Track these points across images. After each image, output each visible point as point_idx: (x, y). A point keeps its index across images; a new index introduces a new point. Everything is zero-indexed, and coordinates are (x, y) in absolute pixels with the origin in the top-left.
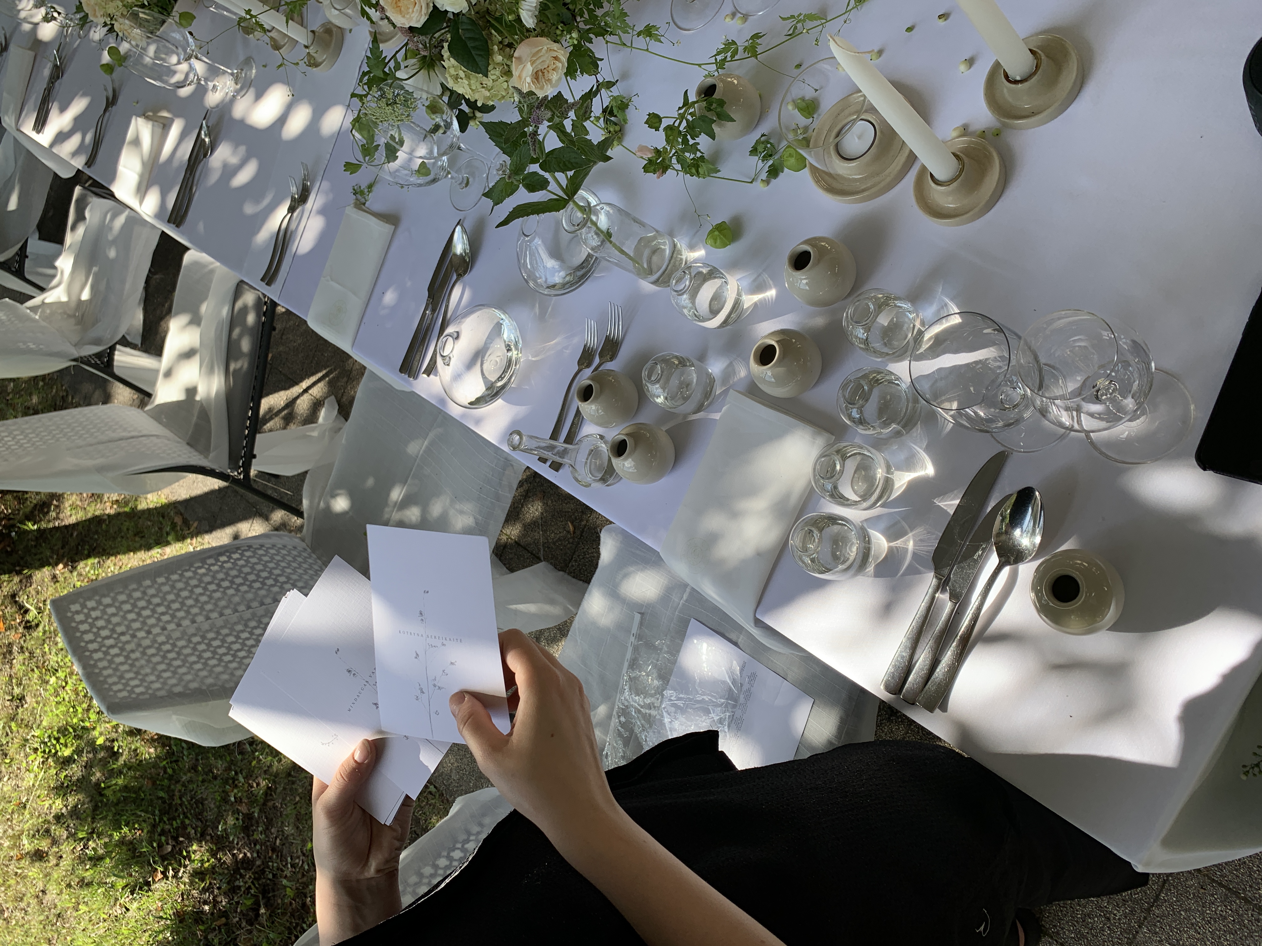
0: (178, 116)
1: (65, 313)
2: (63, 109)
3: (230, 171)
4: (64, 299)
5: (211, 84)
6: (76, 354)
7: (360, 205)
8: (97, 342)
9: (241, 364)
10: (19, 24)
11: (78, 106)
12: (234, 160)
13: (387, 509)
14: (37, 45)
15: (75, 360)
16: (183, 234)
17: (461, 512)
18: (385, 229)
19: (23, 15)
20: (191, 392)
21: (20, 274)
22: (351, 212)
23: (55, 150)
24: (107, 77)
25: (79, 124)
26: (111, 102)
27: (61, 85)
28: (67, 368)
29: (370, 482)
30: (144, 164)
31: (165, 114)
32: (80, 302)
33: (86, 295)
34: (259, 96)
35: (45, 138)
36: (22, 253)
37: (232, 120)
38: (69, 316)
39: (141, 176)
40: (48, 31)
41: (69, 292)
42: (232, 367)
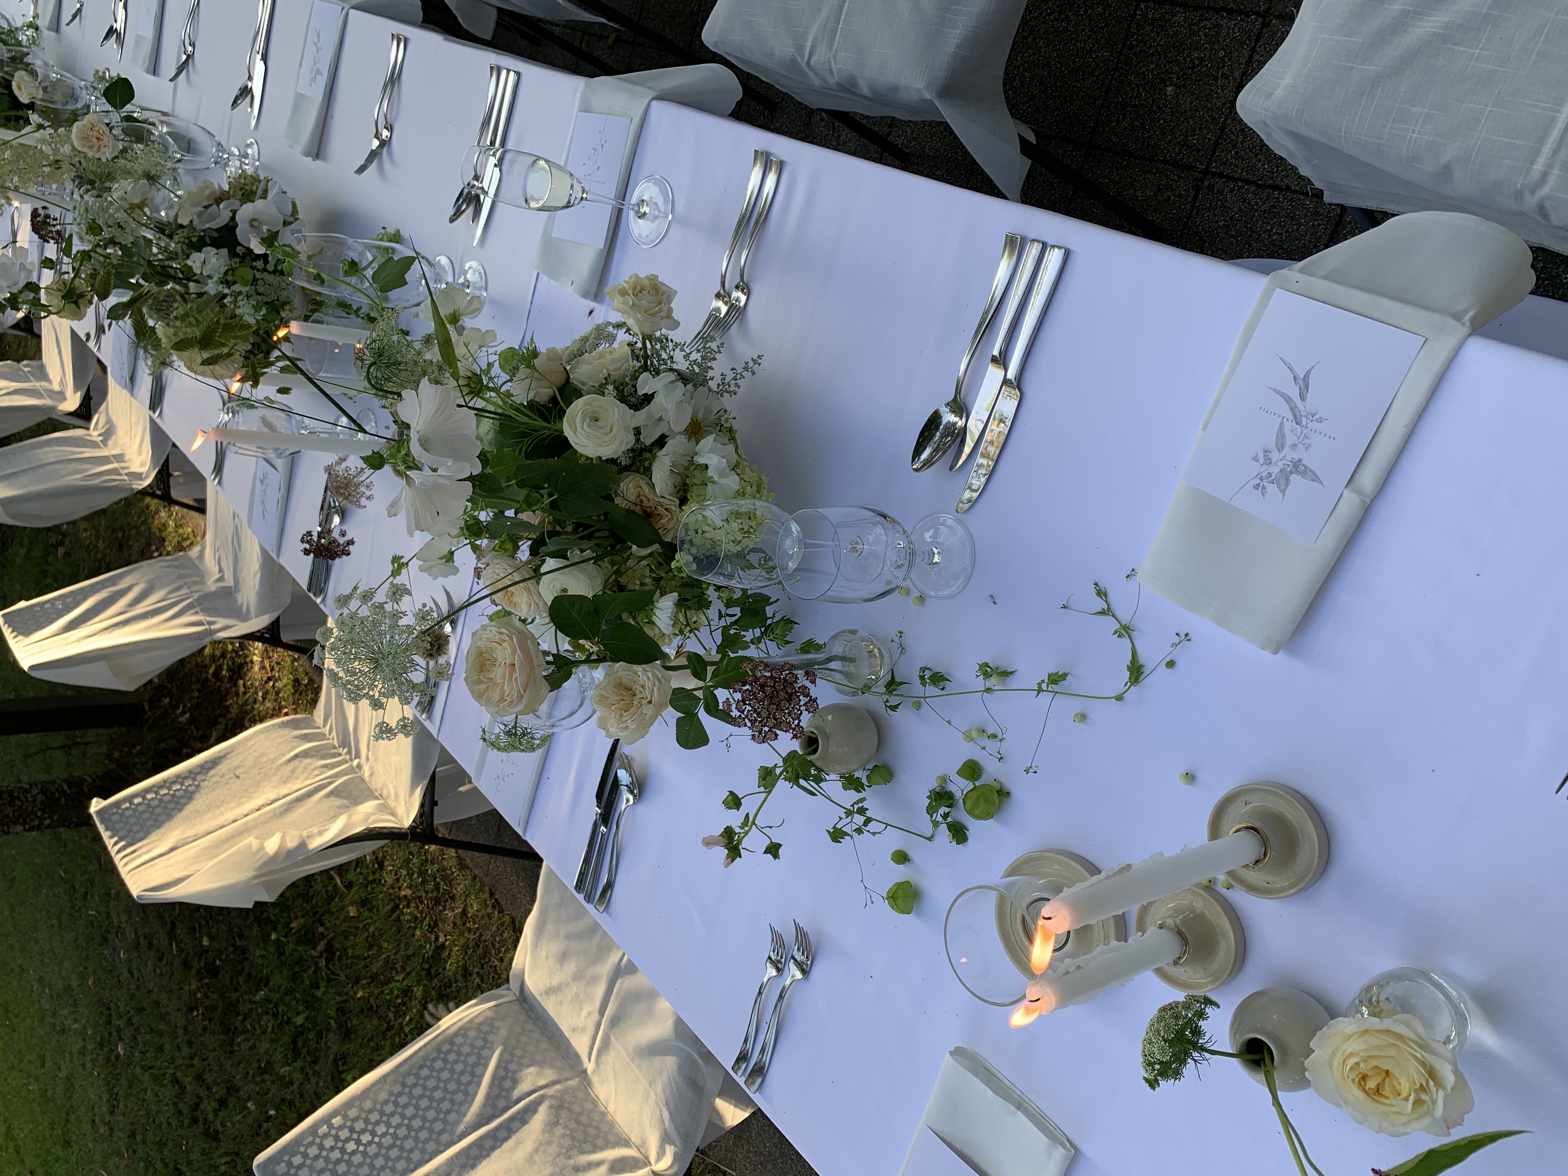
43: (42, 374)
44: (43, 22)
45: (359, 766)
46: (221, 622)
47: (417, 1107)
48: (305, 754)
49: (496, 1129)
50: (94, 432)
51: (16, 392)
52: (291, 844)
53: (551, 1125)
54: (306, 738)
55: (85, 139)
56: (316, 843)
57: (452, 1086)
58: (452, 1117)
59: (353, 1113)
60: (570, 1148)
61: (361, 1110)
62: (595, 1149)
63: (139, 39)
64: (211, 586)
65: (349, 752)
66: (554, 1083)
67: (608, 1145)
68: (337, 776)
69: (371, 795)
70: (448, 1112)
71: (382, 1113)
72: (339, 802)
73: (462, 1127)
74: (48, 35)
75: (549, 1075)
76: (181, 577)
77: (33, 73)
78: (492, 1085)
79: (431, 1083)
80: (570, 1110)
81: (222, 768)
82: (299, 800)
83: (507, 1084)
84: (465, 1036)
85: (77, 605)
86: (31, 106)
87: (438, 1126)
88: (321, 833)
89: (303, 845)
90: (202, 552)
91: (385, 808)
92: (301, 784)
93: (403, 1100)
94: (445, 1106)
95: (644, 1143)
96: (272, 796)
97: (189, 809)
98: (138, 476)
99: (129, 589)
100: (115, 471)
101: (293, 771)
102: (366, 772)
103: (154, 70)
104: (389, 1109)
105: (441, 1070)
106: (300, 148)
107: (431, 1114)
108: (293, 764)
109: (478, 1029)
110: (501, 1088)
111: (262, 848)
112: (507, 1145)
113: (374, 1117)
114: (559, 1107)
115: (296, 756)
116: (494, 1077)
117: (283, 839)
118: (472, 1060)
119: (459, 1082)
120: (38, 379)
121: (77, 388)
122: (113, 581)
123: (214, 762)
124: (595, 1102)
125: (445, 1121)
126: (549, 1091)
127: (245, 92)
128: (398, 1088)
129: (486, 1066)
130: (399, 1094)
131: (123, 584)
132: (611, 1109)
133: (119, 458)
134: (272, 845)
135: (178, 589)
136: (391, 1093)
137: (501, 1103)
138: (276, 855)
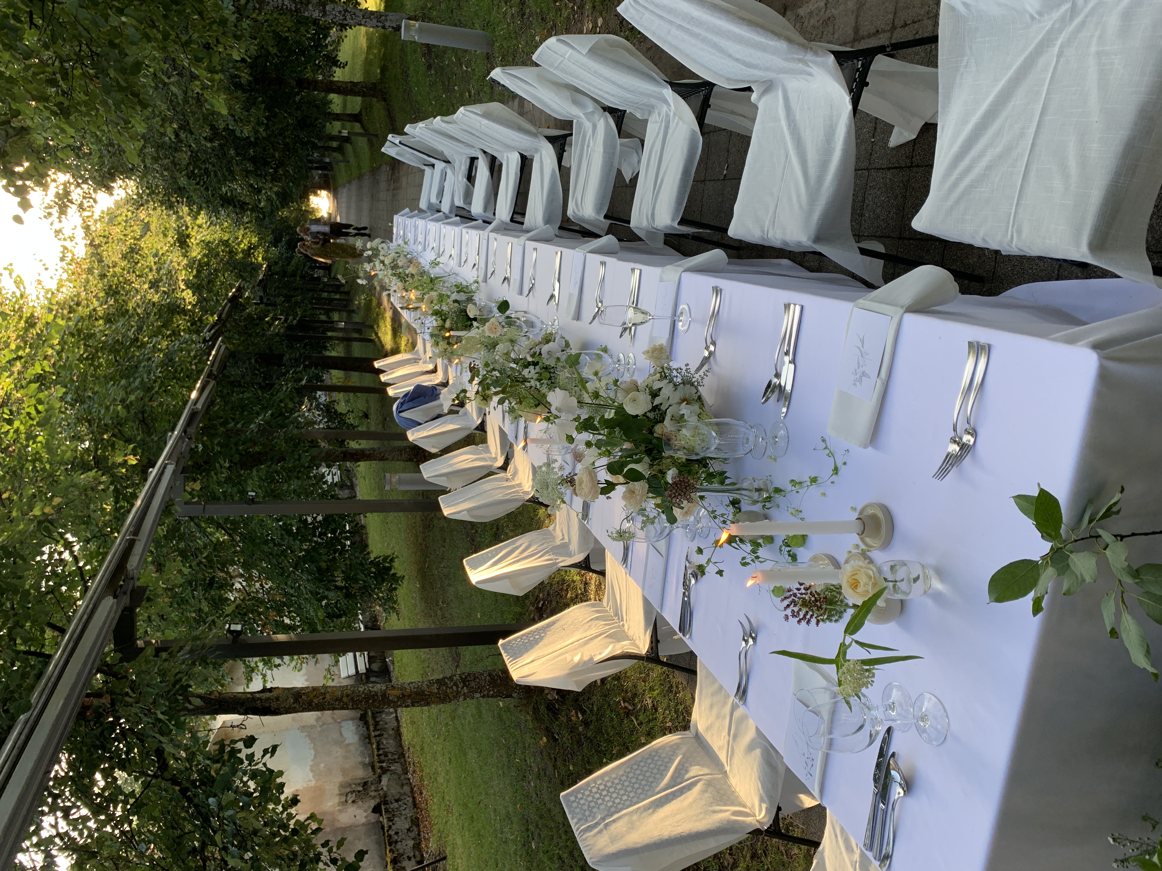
43: (488, 450)
44: (480, 279)
45: (623, 625)
46: (561, 559)
47: (637, 779)
48: (597, 619)
49: (675, 791)
50: (509, 474)
51: (476, 460)
52: (586, 658)
53: (703, 791)
54: (597, 611)
55: (490, 330)
56: (598, 658)
57: (655, 771)
58: (654, 785)
59: (606, 779)
60: (711, 803)
61: (611, 777)
62: (725, 805)
63: (515, 280)
64: (558, 542)
65: (618, 619)
66: (707, 774)
67: (733, 804)
68: (610, 629)
69: (627, 638)
70: (652, 782)
71: (620, 780)
72: (611, 640)
73: (658, 789)
74: (482, 284)
75: (706, 771)
76: (544, 539)
77: (475, 304)
78: (675, 772)
79: (645, 769)
80: (714, 787)
81: (557, 625)
82: (592, 639)
83: (683, 772)
84: (664, 749)
85: (497, 554)
86: (475, 319)
87: (647, 788)
88: (600, 654)
89: (591, 659)
90: (555, 527)
91: (634, 644)
92: (593, 631)
93: (631, 775)
94: (651, 779)
95: (753, 806)
96: (578, 637)
97: (541, 644)
98: (527, 493)
99: (521, 545)
100: (517, 492)
101: (590, 626)
102: (626, 627)
103: (521, 293)
104: (624, 778)
105: (650, 764)
106: (570, 317)
107: (644, 783)
108: (589, 624)
109: (671, 746)
110: (680, 774)
111: (572, 660)
112: (679, 799)
113: (616, 781)
114: (709, 784)
115: (592, 620)
116: (676, 768)
117: (582, 655)
118: (666, 760)
119: (658, 769)
120: (486, 452)
121: (502, 454)
122: (513, 543)
123: (553, 623)
124: (730, 786)
125: (650, 786)
126: (704, 777)
127: (552, 296)
128: (628, 770)
129: (673, 763)
130: (629, 772)
131: (518, 544)
132: (738, 790)
133: (519, 485)
134: (577, 659)
135: (542, 545)
136: (625, 772)
137: (679, 780)
138: (578, 663)
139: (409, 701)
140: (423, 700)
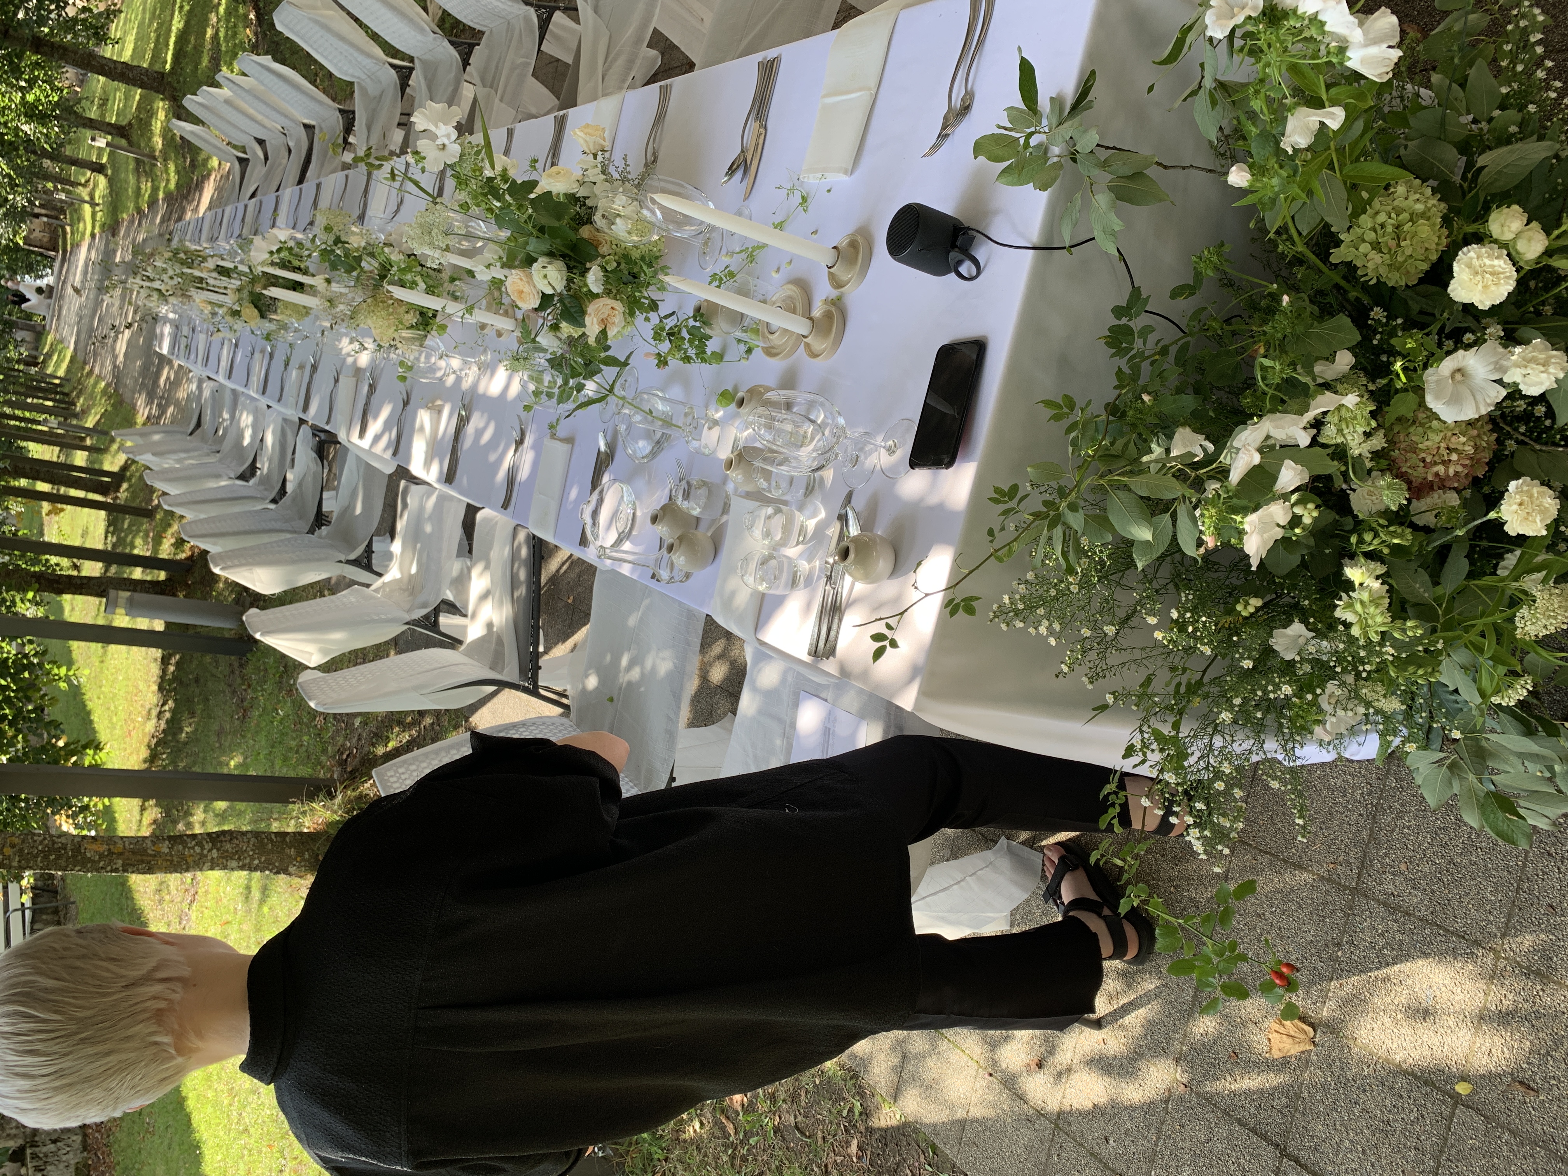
0: (446, 401)
1: (401, 589)
2: (376, 417)
3: (479, 433)
4: (398, 576)
5: (463, 373)
6: (408, 618)
7: (553, 436)
8: (424, 605)
9: (522, 591)
10: (345, 360)
11: (385, 413)
12: (481, 425)
13: (621, 675)
14: (358, 371)
15: (407, 623)
16: (454, 489)
17: (663, 659)
18: (566, 447)
19: (344, 352)
20: (490, 625)
21: (368, 568)
22: (548, 442)
23: (373, 450)
24: (401, 384)
25: (387, 426)
26: (406, 403)
27: (374, 399)
28: (403, 632)
29: (608, 658)
30: (427, 444)
31: (439, 402)
32: (411, 576)
33: (414, 570)
34: (492, 374)
35: (365, 443)
36: (369, 550)
37: (479, 395)
38: (404, 590)
39: (426, 453)
40: (364, 360)
41: (401, 569)
42: (516, 595)
139: (120, 862)
140: (143, 862)
